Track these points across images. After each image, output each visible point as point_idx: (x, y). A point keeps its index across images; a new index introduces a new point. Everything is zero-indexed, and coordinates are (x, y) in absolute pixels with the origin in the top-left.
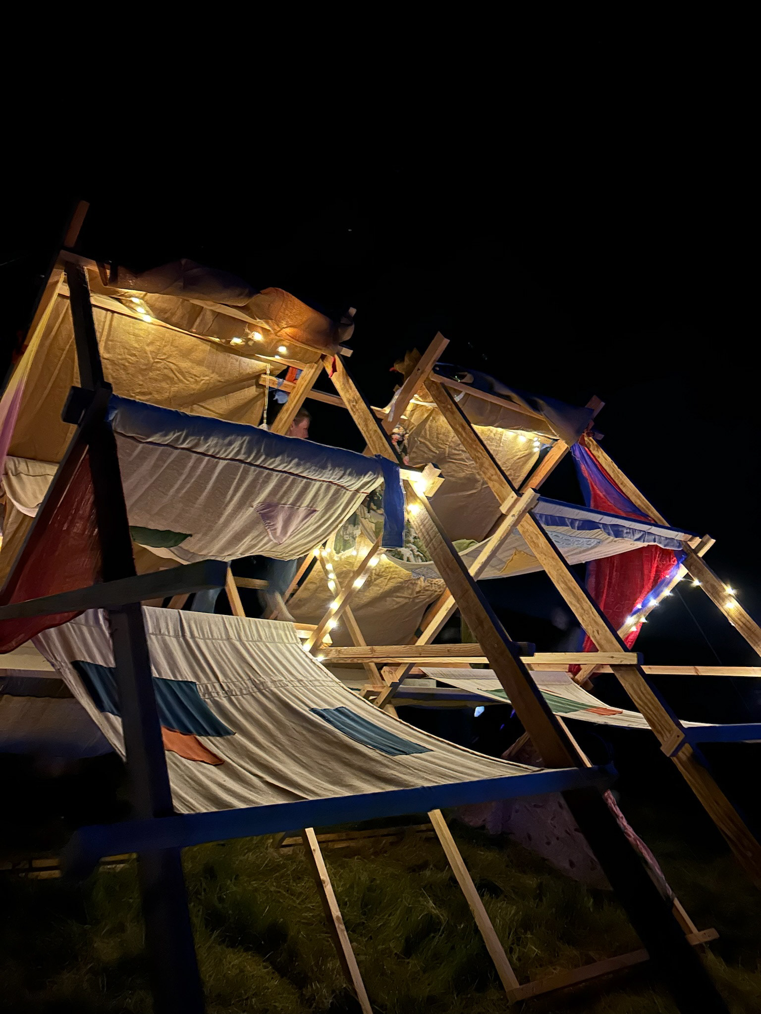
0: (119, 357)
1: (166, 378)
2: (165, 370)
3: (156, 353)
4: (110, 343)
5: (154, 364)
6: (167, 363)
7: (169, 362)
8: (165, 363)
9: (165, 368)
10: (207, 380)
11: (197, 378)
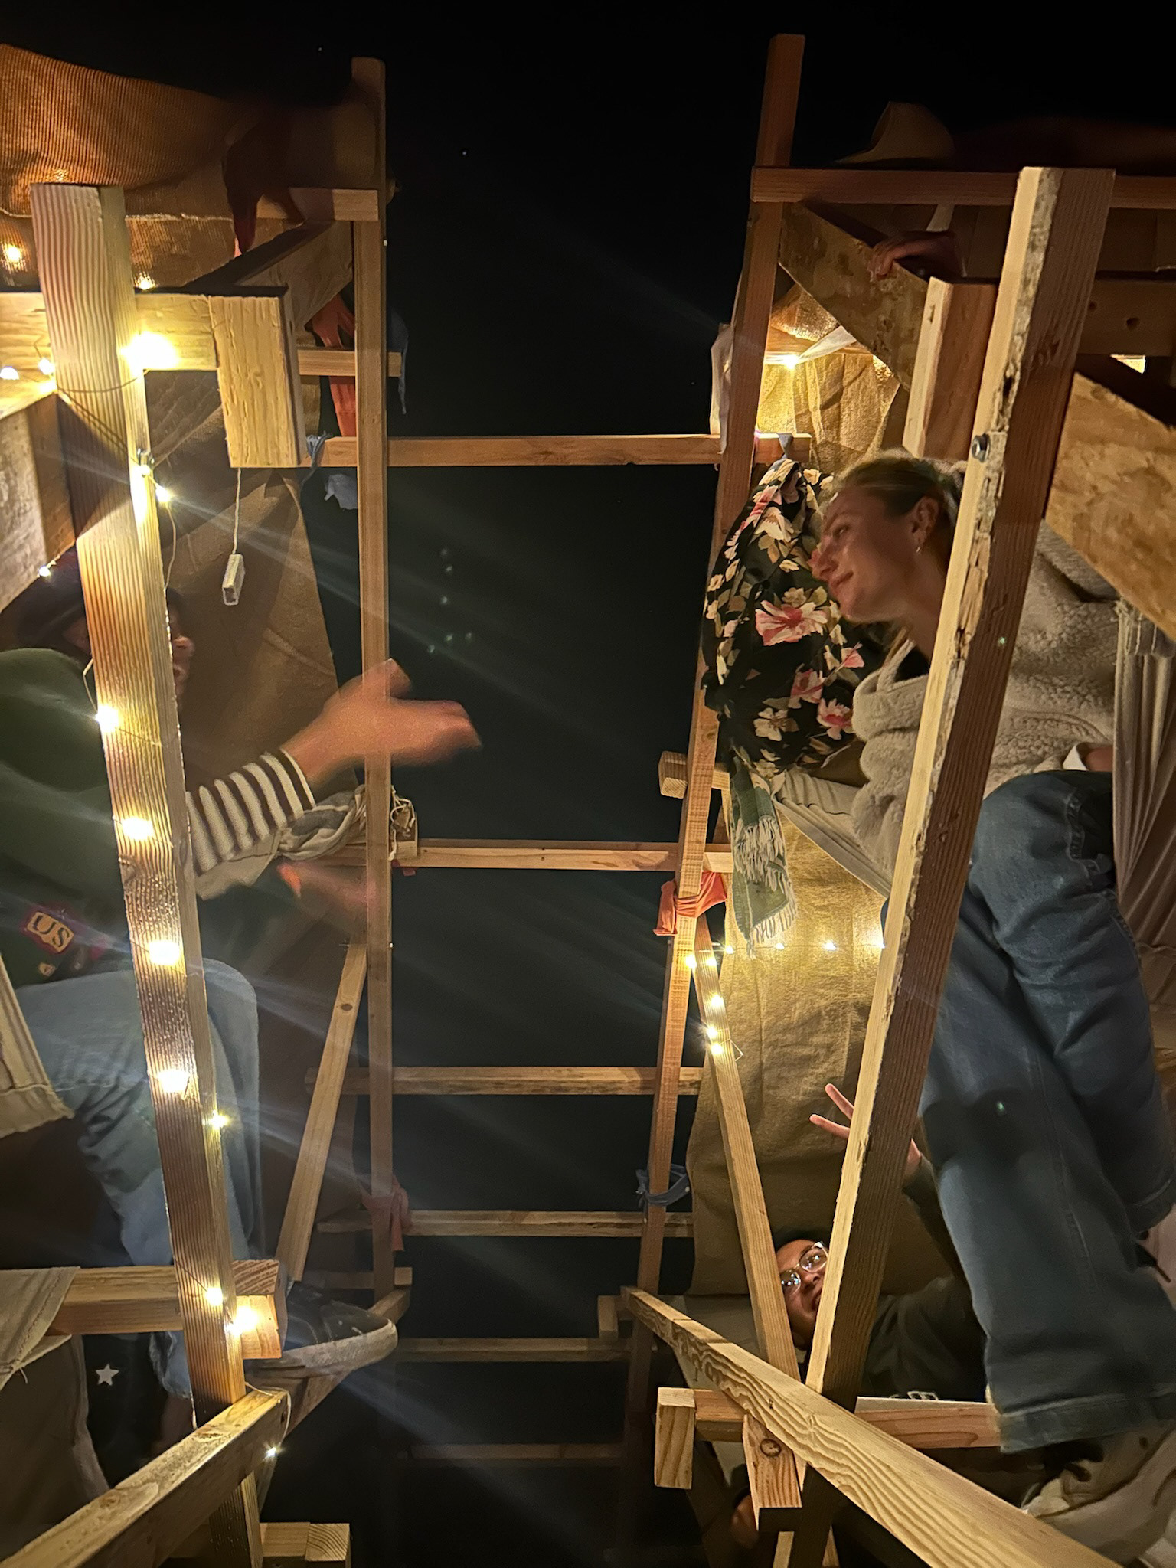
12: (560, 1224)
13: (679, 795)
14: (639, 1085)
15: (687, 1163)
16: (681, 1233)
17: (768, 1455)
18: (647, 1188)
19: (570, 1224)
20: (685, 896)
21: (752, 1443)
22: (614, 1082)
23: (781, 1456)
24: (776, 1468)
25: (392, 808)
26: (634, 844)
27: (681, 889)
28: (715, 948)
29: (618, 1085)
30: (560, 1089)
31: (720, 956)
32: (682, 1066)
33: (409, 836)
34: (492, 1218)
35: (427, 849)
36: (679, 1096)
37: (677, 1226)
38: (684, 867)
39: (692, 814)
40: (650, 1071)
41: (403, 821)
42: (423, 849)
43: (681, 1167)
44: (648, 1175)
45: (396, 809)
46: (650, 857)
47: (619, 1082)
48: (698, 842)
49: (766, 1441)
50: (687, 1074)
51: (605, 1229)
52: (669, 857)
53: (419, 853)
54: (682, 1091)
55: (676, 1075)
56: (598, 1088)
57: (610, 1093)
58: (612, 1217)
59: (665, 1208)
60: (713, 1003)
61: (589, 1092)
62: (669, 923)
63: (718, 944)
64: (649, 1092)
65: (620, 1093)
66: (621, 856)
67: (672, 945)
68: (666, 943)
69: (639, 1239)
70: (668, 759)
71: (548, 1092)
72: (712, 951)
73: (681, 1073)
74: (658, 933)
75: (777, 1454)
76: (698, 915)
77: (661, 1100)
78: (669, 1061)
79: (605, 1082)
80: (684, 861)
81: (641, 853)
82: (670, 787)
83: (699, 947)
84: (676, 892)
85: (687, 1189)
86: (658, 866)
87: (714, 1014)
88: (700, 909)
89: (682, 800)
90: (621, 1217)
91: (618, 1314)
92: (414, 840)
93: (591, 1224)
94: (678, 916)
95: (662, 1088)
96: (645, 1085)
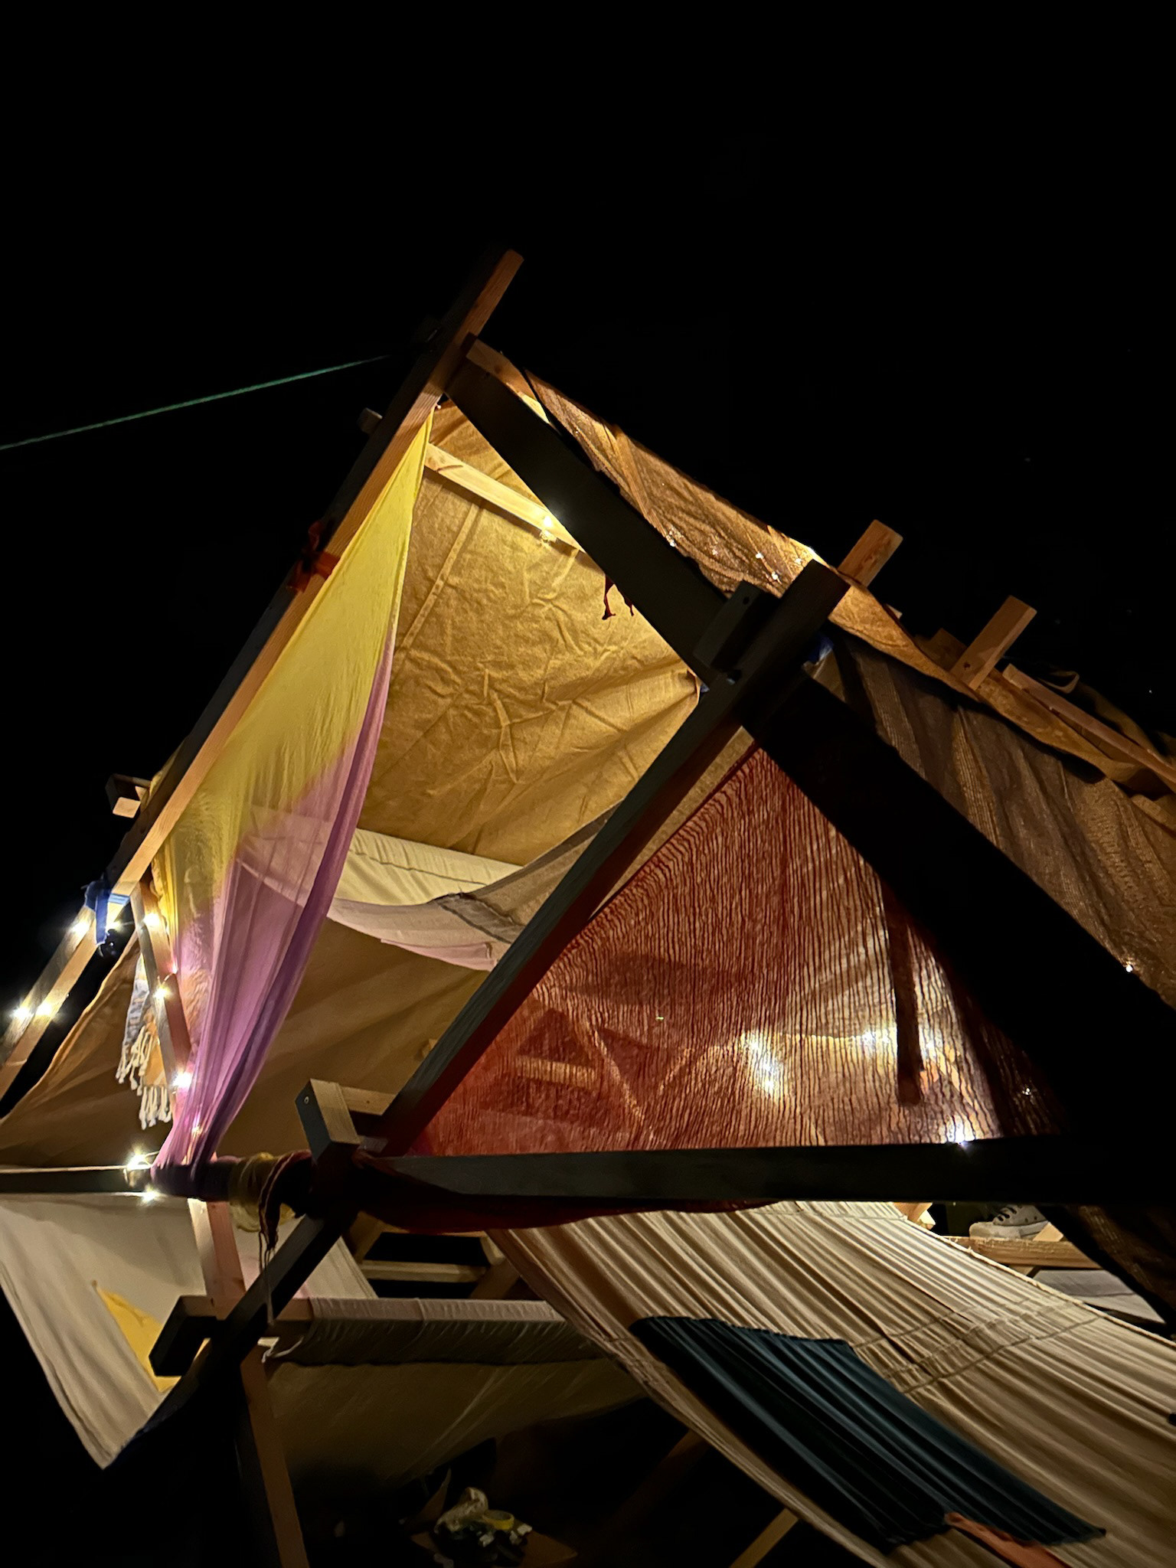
1: (546, 637)
2: (547, 622)
3: (539, 586)
4: (468, 556)
5: (530, 608)
6: (554, 609)
7: (555, 606)
8: (550, 608)
9: (548, 618)
11: (597, 646)
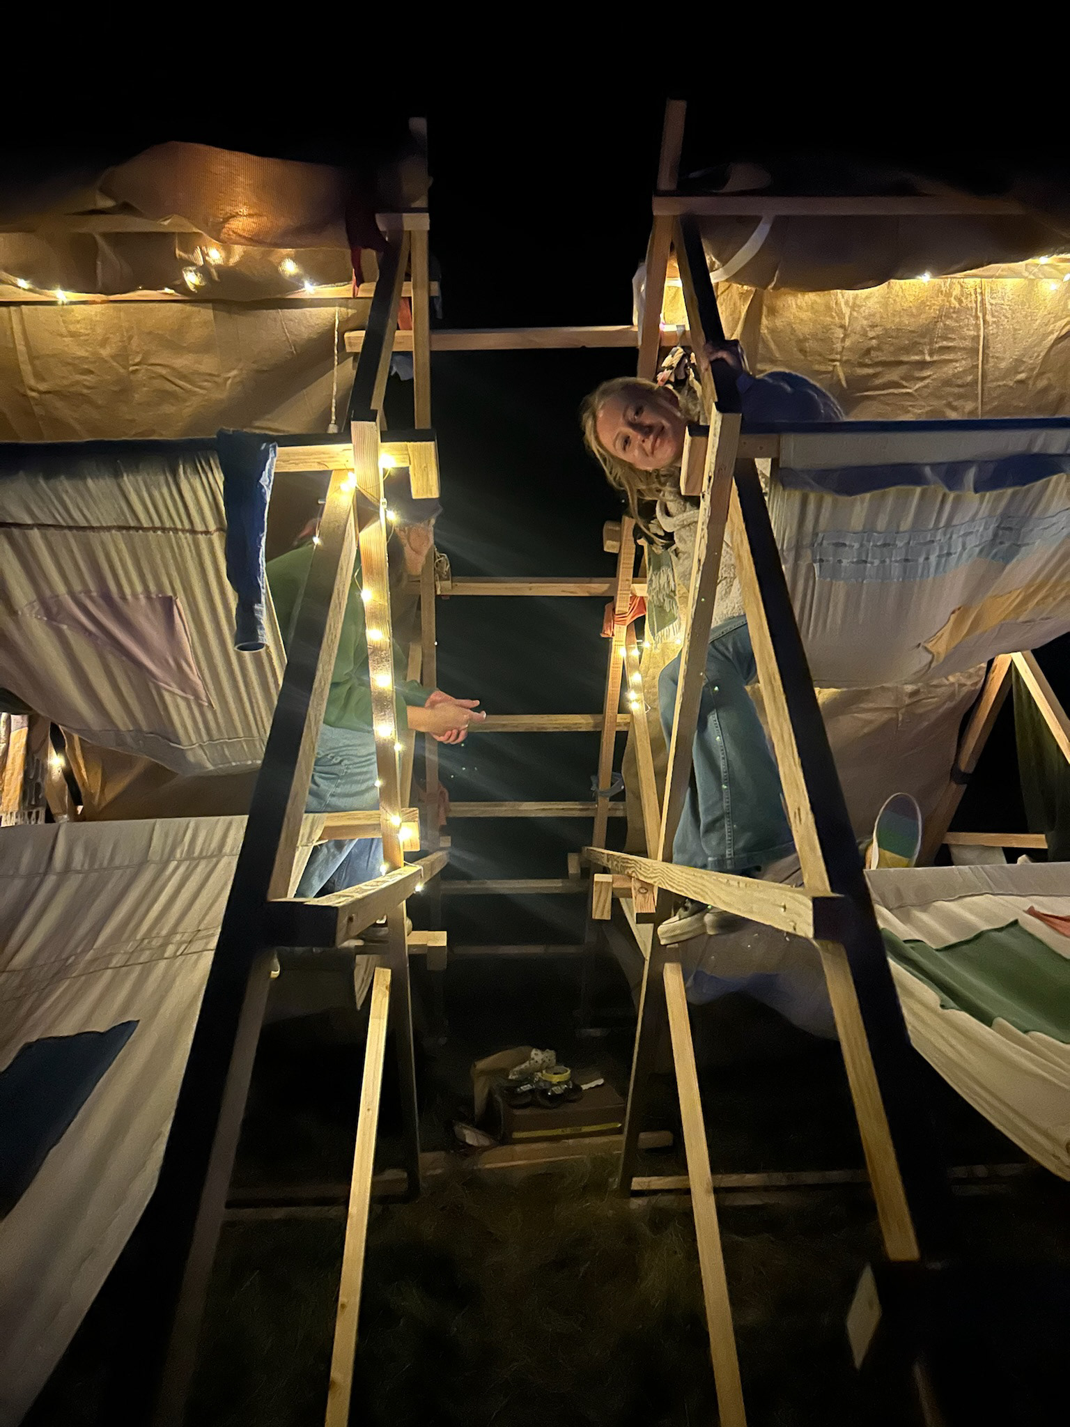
0: (65, 382)
2: (155, 381)
3: (122, 355)
4: (40, 362)
5: (132, 377)
6: (149, 368)
7: (152, 365)
8: (147, 370)
9: (152, 378)
10: (235, 377)
11: (216, 379)
12: (544, 809)
13: (615, 551)
14: (592, 725)
15: (622, 771)
16: (619, 814)
17: (642, 893)
18: (598, 786)
19: (550, 809)
20: (620, 613)
21: (635, 889)
22: (576, 724)
23: (647, 895)
24: (645, 898)
25: (435, 560)
26: (588, 579)
27: (617, 609)
28: (638, 643)
29: (580, 726)
30: (543, 728)
31: (641, 650)
32: (619, 713)
33: (446, 577)
34: (501, 806)
35: (458, 584)
36: (617, 732)
37: (616, 809)
38: (618, 596)
39: (623, 563)
40: (599, 717)
41: (442, 568)
42: (454, 584)
43: (619, 774)
44: (598, 779)
45: (437, 560)
46: (597, 587)
47: (580, 724)
48: (627, 580)
49: (641, 888)
50: (621, 718)
51: (570, 812)
52: (610, 588)
53: (452, 587)
54: (618, 729)
55: (613, 720)
56: (566, 727)
57: (573, 730)
58: (576, 805)
59: (608, 799)
60: (635, 678)
61: (561, 730)
62: (609, 630)
63: (641, 641)
64: (598, 730)
65: (579, 730)
66: (578, 587)
67: (612, 642)
68: (607, 642)
69: (593, 818)
70: (608, 527)
71: (535, 730)
72: (636, 646)
73: (618, 718)
74: (603, 636)
75: (646, 893)
76: (628, 623)
77: (605, 734)
78: (610, 711)
79: (571, 724)
80: (619, 592)
81: (593, 585)
82: (610, 546)
83: (628, 643)
84: (614, 610)
85: (623, 787)
86: (603, 593)
87: (635, 686)
88: (629, 620)
89: (617, 554)
90: (580, 805)
91: (581, 864)
92: (449, 580)
93: (563, 809)
94: (615, 625)
95: (606, 727)
96: (595, 726)
